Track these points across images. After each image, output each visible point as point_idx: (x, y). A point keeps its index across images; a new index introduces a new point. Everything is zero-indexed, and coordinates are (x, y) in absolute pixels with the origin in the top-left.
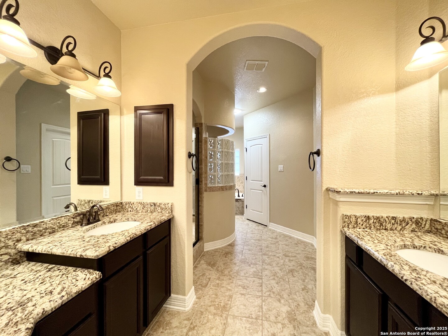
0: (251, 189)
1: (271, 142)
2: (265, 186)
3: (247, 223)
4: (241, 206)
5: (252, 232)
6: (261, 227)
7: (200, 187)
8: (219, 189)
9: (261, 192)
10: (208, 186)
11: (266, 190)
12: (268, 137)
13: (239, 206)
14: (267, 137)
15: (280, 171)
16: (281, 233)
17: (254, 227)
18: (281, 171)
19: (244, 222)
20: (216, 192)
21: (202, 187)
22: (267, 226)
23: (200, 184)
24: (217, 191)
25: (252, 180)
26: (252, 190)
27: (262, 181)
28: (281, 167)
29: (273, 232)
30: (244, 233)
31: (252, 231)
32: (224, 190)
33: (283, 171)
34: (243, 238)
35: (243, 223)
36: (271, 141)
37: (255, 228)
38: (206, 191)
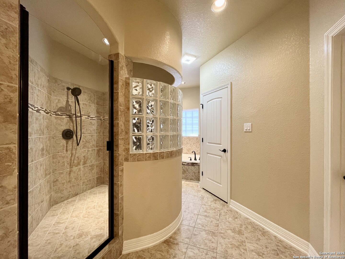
0: (208, 153)
1: (233, 93)
2: (224, 151)
3: (202, 196)
4: (197, 172)
5: (205, 214)
6: (219, 204)
7: (114, 155)
8: (149, 157)
9: (220, 157)
10: (131, 153)
11: (226, 156)
12: (229, 86)
13: (195, 171)
14: (227, 87)
15: (246, 131)
16: (248, 219)
17: (210, 204)
18: (248, 131)
19: (199, 193)
20: (143, 162)
21: (118, 155)
22: (227, 203)
23: (116, 151)
24: (146, 160)
25: (209, 143)
26: (208, 155)
27: (220, 144)
28: (247, 126)
29: (236, 216)
30: (194, 214)
31: (206, 211)
32: (158, 159)
33: (250, 131)
34: (191, 225)
35: (196, 194)
36: (233, 91)
37: (210, 206)
38: (127, 160)
